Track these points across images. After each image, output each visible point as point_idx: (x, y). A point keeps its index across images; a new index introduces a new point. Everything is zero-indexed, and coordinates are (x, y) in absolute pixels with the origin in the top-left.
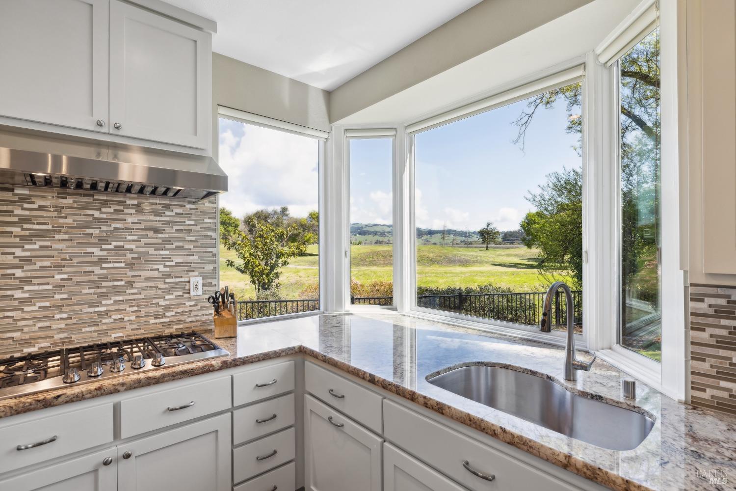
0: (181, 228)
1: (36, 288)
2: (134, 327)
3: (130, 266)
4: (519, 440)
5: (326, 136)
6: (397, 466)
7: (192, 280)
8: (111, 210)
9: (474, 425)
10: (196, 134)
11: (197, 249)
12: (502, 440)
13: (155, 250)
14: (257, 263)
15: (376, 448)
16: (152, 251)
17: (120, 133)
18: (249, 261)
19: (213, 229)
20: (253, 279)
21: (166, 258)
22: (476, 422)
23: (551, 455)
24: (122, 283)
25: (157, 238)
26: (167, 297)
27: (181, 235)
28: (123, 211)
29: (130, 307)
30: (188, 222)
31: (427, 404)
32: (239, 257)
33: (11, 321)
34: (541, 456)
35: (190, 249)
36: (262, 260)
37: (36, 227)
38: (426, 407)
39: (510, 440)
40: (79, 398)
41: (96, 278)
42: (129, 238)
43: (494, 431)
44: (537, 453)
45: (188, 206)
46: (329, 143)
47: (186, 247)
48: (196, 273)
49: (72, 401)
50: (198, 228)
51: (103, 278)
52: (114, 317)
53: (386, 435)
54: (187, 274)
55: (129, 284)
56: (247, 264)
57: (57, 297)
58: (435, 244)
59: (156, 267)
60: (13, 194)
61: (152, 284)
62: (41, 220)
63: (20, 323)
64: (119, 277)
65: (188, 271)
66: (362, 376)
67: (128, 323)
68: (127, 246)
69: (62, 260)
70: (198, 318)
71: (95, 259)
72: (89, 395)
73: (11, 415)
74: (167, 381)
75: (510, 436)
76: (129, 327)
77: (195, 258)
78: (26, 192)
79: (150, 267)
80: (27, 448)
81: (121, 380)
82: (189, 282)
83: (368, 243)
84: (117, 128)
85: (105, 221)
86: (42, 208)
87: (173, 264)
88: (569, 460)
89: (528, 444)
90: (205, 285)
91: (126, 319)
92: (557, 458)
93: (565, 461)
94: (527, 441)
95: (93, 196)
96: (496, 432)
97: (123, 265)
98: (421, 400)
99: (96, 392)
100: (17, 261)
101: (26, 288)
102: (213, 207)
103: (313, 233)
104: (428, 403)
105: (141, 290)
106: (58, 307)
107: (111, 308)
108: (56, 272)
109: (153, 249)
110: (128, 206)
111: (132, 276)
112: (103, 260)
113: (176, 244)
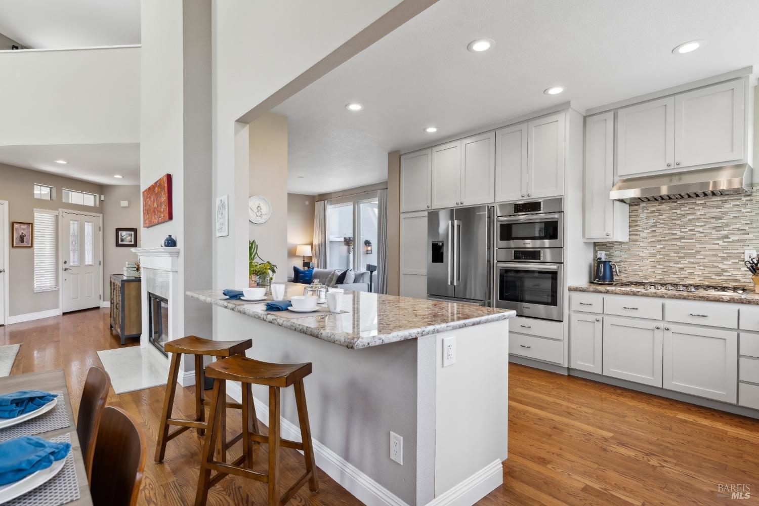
0: (738, 215)
3: (698, 241)
7: (747, 251)
8: (687, 209)
11: (753, 230)
13: (717, 231)
16: (714, 232)
21: (725, 237)
24: (693, 251)
25: (717, 223)
26: (725, 263)
27: (738, 220)
28: (695, 208)
29: (698, 266)
30: (744, 211)
35: (745, 230)
40: (646, 295)
41: (677, 248)
42: (698, 224)
45: (744, 199)
47: (742, 228)
48: (751, 247)
51: (682, 248)
52: (688, 271)
54: (742, 248)
55: (698, 253)
57: (658, 257)
59: (717, 242)
61: (714, 253)
64: (691, 248)
65: (743, 246)
67: (697, 276)
68: (697, 229)
69: (661, 238)
71: (678, 237)
73: (623, 294)
74: (690, 299)
76: (698, 279)
77: (750, 236)
78: (646, 205)
79: (712, 242)
80: (628, 308)
82: (744, 253)
84: (678, 164)
85: (683, 216)
86: (652, 212)
87: (730, 240)
91: (695, 273)
95: (678, 202)
97: (694, 241)
99: (654, 294)
105: (706, 256)
106: (658, 262)
107: (685, 265)
108: (657, 244)
109: (714, 230)
110: (698, 205)
111: (700, 248)
112: (682, 238)
113: (733, 227)
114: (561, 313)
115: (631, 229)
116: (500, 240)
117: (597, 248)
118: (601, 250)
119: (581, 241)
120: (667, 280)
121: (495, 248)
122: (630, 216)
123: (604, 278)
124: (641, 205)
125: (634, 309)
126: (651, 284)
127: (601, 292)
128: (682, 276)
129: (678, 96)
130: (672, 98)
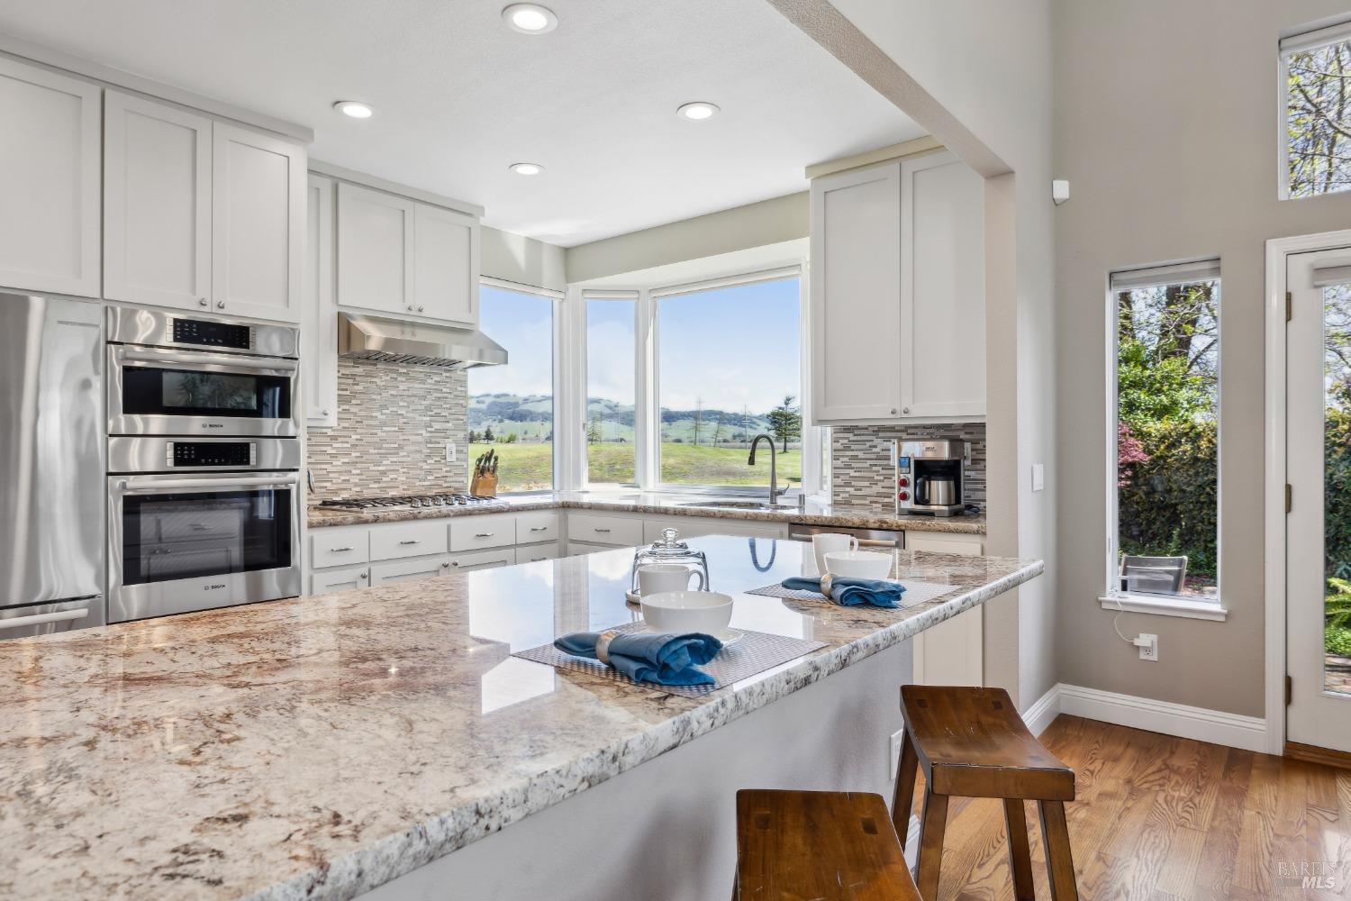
0: (439, 395)
1: (340, 445)
2: (405, 486)
3: (402, 430)
5: (562, 296)
7: (448, 446)
8: (389, 378)
10: (470, 311)
11: (452, 417)
13: (420, 416)
16: (417, 417)
17: (422, 314)
19: (462, 396)
21: (428, 424)
24: (396, 446)
25: (421, 405)
26: (428, 462)
27: (439, 403)
28: (397, 379)
29: (402, 468)
30: (444, 390)
33: (324, 472)
35: (446, 417)
41: (379, 440)
42: (401, 404)
45: (444, 375)
46: (565, 304)
47: (443, 414)
48: (450, 440)
50: (452, 396)
51: (383, 440)
52: (391, 476)
54: (444, 440)
55: (401, 447)
57: (354, 454)
58: (679, 441)
59: (420, 432)
61: (417, 448)
64: (393, 440)
65: (444, 438)
67: (400, 484)
68: (400, 412)
69: (357, 422)
70: (452, 484)
71: (376, 423)
73: (399, 520)
76: (401, 487)
77: (450, 425)
79: (416, 432)
80: (405, 544)
82: (445, 448)
83: (531, 440)
84: (420, 310)
85: (384, 388)
87: (433, 430)
90: (458, 451)
91: (399, 479)
97: (396, 429)
101: (335, 445)
102: (464, 375)
105: (409, 453)
106: (354, 464)
107: (389, 468)
109: (418, 415)
110: (400, 375)
111: (403, 440)
112: (383, 424)
113: (436, 411)
116: (124, 413)
125: (411, 543)
127: (366, 522)
128: (384, 485)
129: (418, 205)
130: (410, 203)
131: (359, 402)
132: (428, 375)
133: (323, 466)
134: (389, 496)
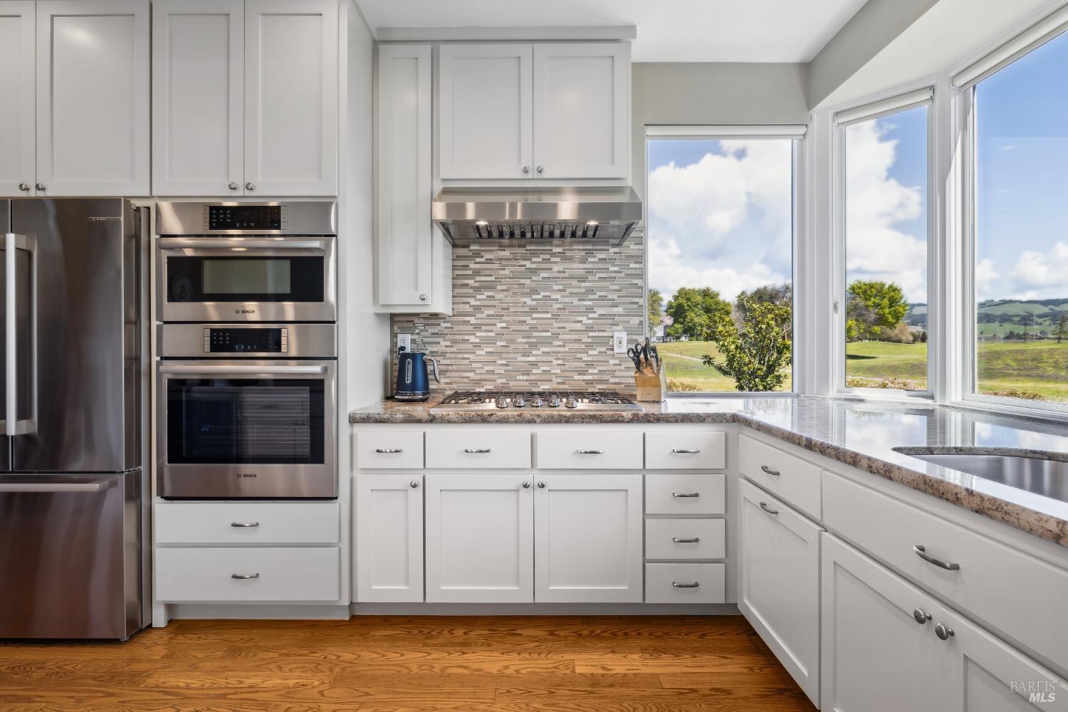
0: (605, 275)
1: (483, 334)
2: (560, 380)
3: (556, 317)
4: (990, 504)
6: (838, 565)
7: (616, 335)
8: (540, 260)
9: (930, 490)
11: (622, 300)
12: (968, 508)
13: (580, 300)
14: (747, 360)
15: (813, 539)
16: (576, 302)
18: (734, 356)
19: (639, 275)
20: (741, 384)
21: (590, 309)
22: (932, 485)
23: (1036, 522)
24: (549, 334)
25: (580, 287)
26: (590, 352)
27: (605, 284)
28: (550, 259)
29: (556, 359)
30: (611, 269)
31: (871, 467)
32: (719, 351)
33: (467, 362)
34: (1022, 526)
35: (614, 300)
36: (754, 357)
37: (483, 278)
38: (871, 472)
39: (978, 505)
40: (504, 421)
41: (527, 328)
42: (555, 287)
43: (957, 494)
44: (1017, 522)
45: (612, 250)
46: (807, 141)
47: (610, 296)
48: (620, 328)
49: (501, 422)
50: (622, 275)
51: (533, 328)
52: (542, 368)
53: (826, 522)
54: (611, 328)
55: (555, 336)
56: (731, 360)
57: (499, 344)
59: (579, 319)
60: (469, 250)
61: (576, 337)
62: (488, 272)
63: (474, 365)
64: (545, 327)
65: (611, 325)
66: (797, 441)
67: (554, 377)
68: (554, 297)
69: (503, 309)
70: (622, 380)
71: (527, 309)
72: (512, 420)
73: (462, 423)
74: (576, 422)
75: (979, 500)
76: (555, 380)
77: (619, 310)
78: (477, 248)
79: (574, 318)
80: (472, 452)
81: (537, 413)
82: (612, 337)
84: (540, 171)
85: (534, 271)
86: (489, 261)
87: (596, 315)
88: (1062, 527)
89: (1002, 508)
90: (629, 341)
91: (553, 371)
92: (1044, 526)
93: (1056, 530)
94: (1003, 505)
95: (525, 246)
96: (959, 496)
97: (549, 316)
98: (865, 463)
99: (517, 418)
100: (471, 309)
101: (478, 334)
102: (639, 250)
103: (857, 320)
104: (873, 465)
105: (565, 342)
106: (499, 354)
107: (539, 359)
108: (498, 321)
109: (577, 299)
110: (554, 255)
111: (558, 328)
112: (533, 310)
113: (600, 294)
114: (334, 480)
115: (458, 291)
116: (168, 301)
117: (395, 327)
118: (404, 331)
119: (371, 310)
120: (515, 386)
121: (155, 323)
122: (453, 266)
123: (413, 387)
124: (471, 248)
125: (481, 451)
126: (491, 395)
127: (419, 421)
128: (534, 377)
129: (537, 46)
130: (528, 46)
131: (505, 287)
132: (590, 253)
133: (466, 356)
134: (540, 390)
